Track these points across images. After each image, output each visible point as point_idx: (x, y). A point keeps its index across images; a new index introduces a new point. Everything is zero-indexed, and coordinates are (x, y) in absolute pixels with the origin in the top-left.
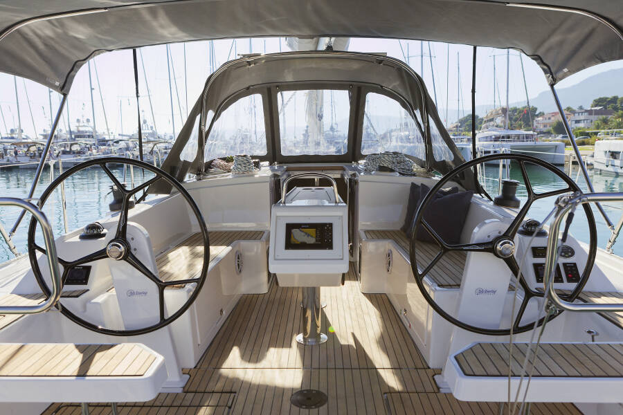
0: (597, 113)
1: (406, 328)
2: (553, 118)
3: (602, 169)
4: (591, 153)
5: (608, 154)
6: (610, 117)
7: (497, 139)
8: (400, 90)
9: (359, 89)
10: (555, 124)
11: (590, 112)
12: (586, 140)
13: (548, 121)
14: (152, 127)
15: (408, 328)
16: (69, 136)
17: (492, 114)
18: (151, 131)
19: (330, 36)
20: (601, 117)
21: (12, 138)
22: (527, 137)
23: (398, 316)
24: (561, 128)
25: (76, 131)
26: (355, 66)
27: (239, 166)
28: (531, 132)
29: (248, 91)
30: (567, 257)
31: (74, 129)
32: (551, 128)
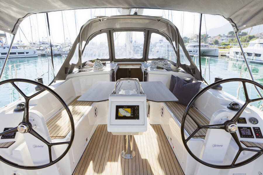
0: (230, 37)
1: (172, 148)
2: (214, 39)
3: (232, 58)
4: (228, 52)
5: (235, 52)
6: (234, 38)
7: (194, 46)
8: (166, 32)
9: (148, 31)
10: (215, 41)
11: (227, 37)
12: (225, 47)
13: (212, 40)
14: (70, 41)
15: (173, 148)
16: (39, 43)
17: (193, 37)
18: (70, 42)
19: (136, 8)
20: (231, 38)
21: (18, 44)
22: (206, 46)
23: (167, 139)
24: (216, 42)
25: (42, 41)
26: (147, 21)
27: (96, 66)
28: (207, 44)
29: (101, 32)
30: (254, 124)
31: (41, 41)
32: (213, 42)
